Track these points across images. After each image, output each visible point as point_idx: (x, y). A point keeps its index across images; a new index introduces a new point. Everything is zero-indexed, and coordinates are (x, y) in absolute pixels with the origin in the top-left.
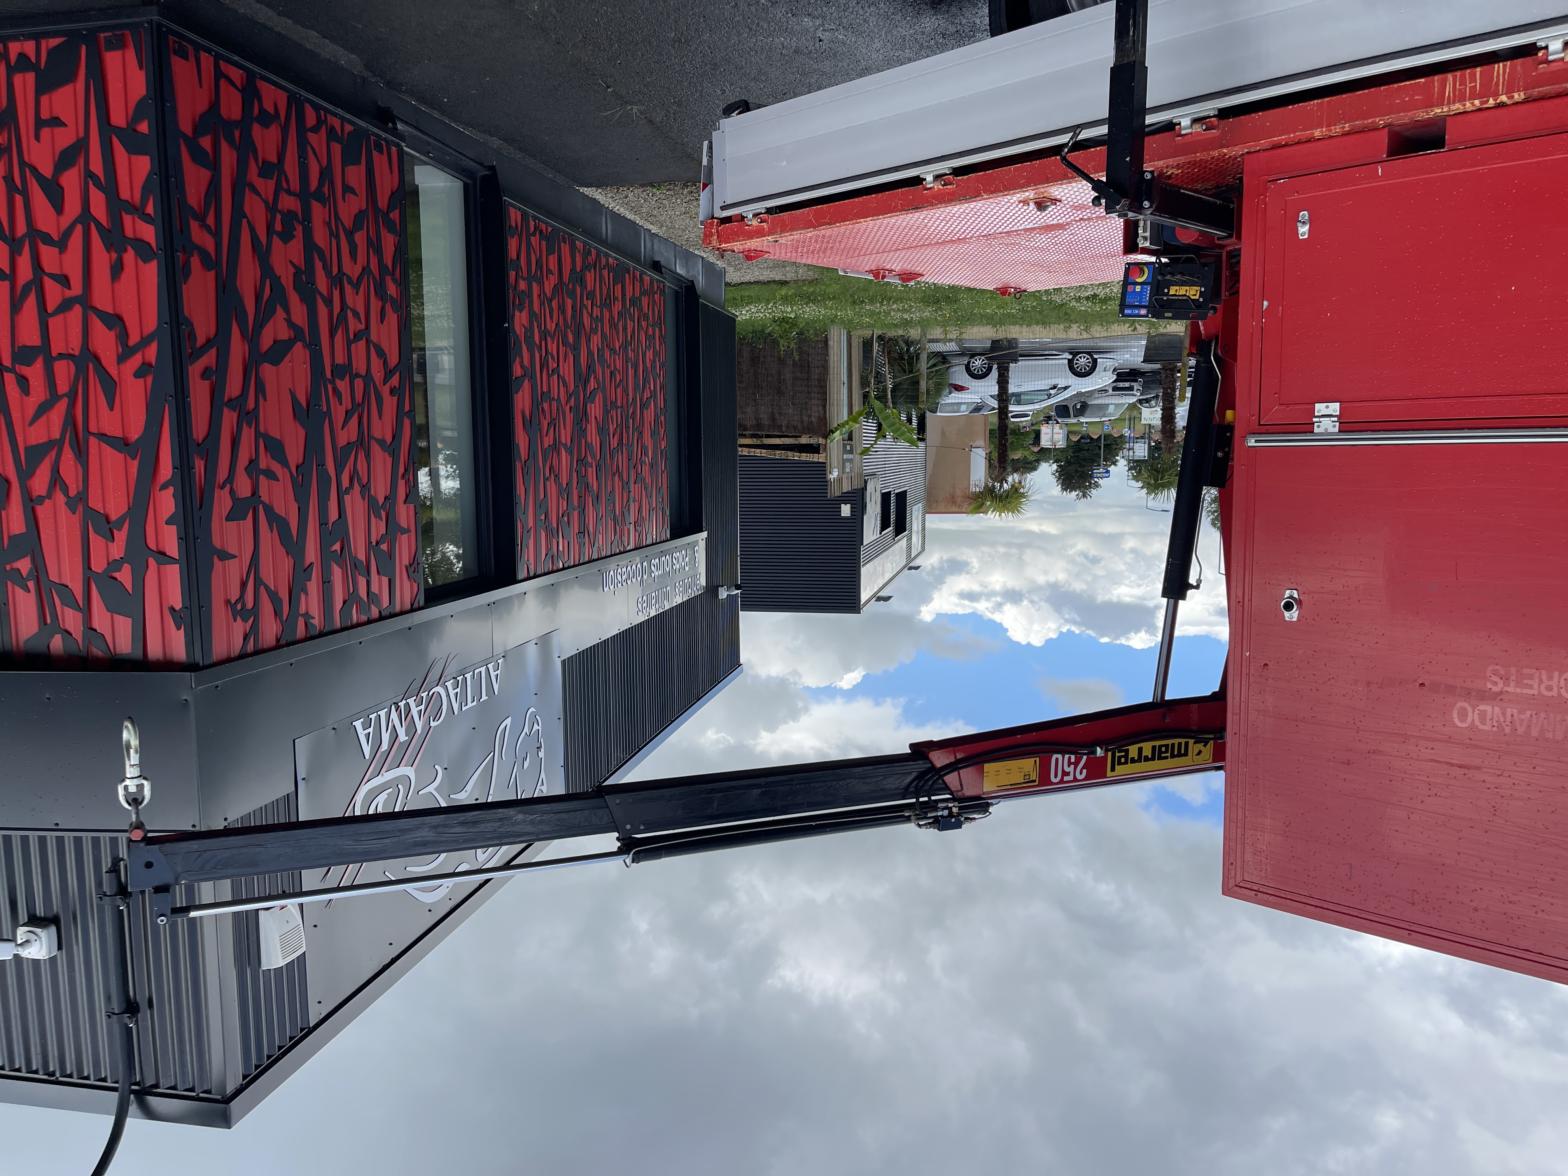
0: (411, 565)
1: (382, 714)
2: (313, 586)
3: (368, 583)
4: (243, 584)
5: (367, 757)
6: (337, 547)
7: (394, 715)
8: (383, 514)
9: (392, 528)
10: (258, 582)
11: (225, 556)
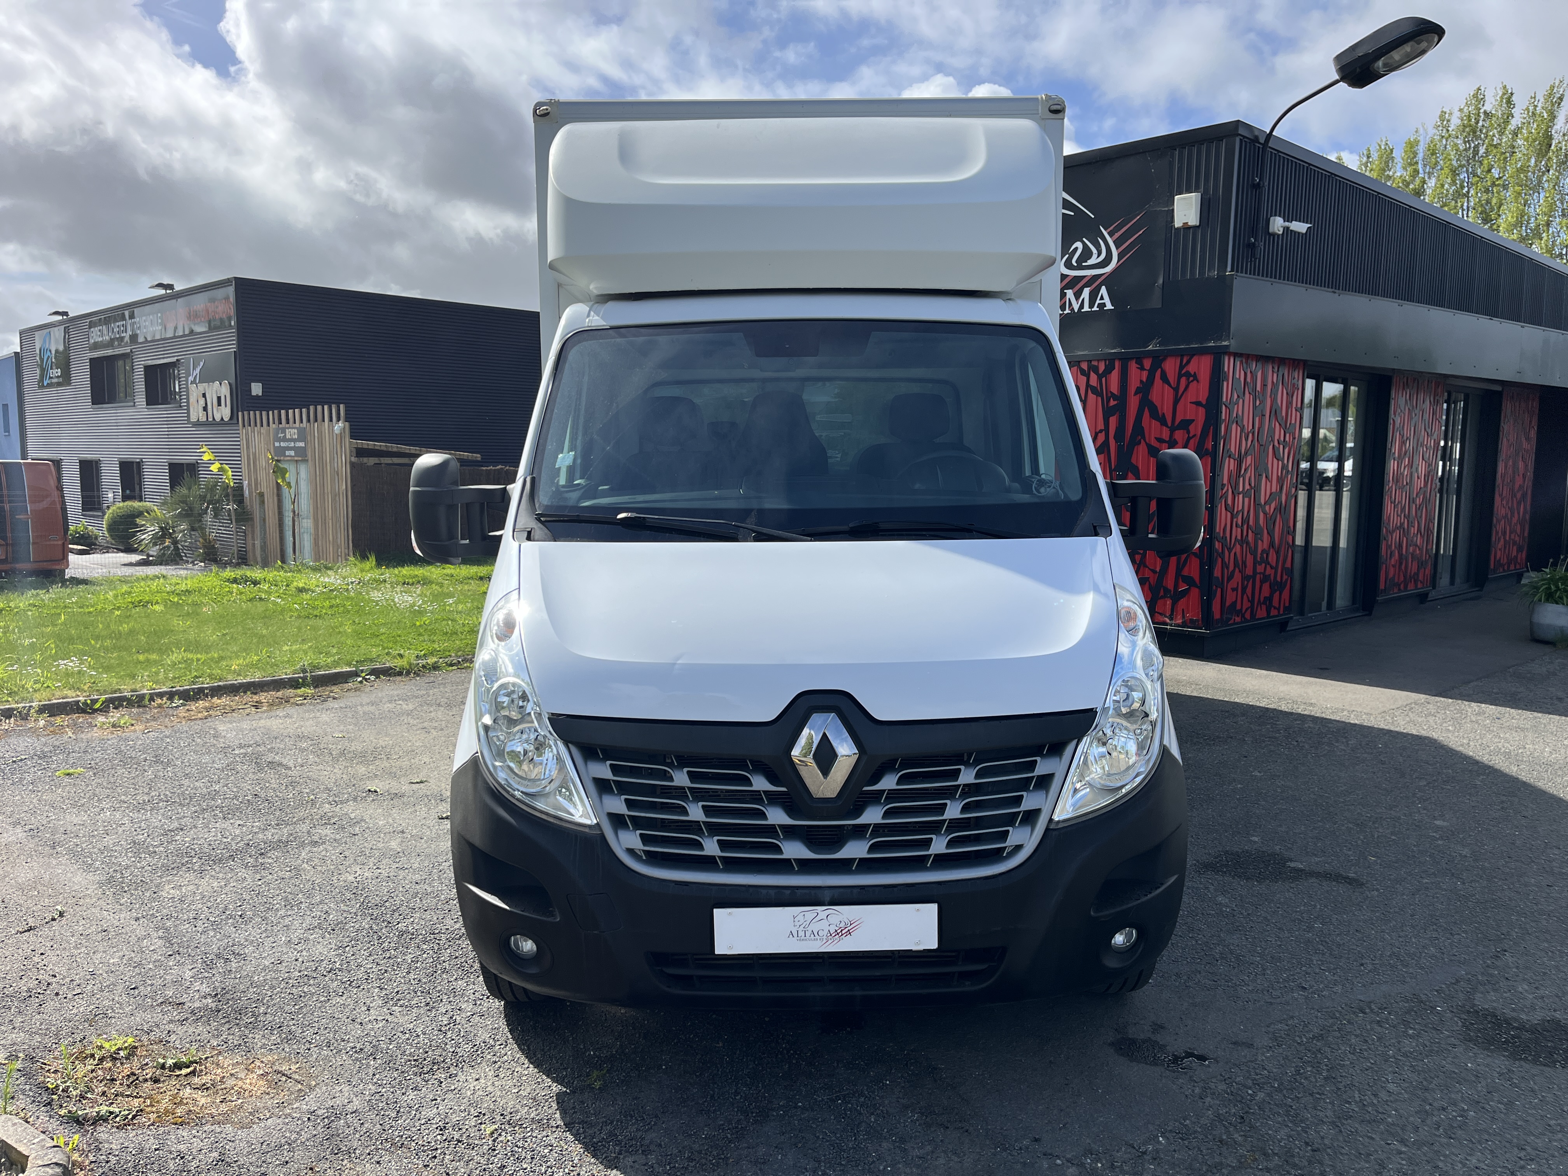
1: (1086, 308)
3: (1088, 381)
4: (1186, 389)
5: (1103, 288)
6: (1112, 403)
7: (1076, 307)
10: (1176, 390)
11: (1198, 404)
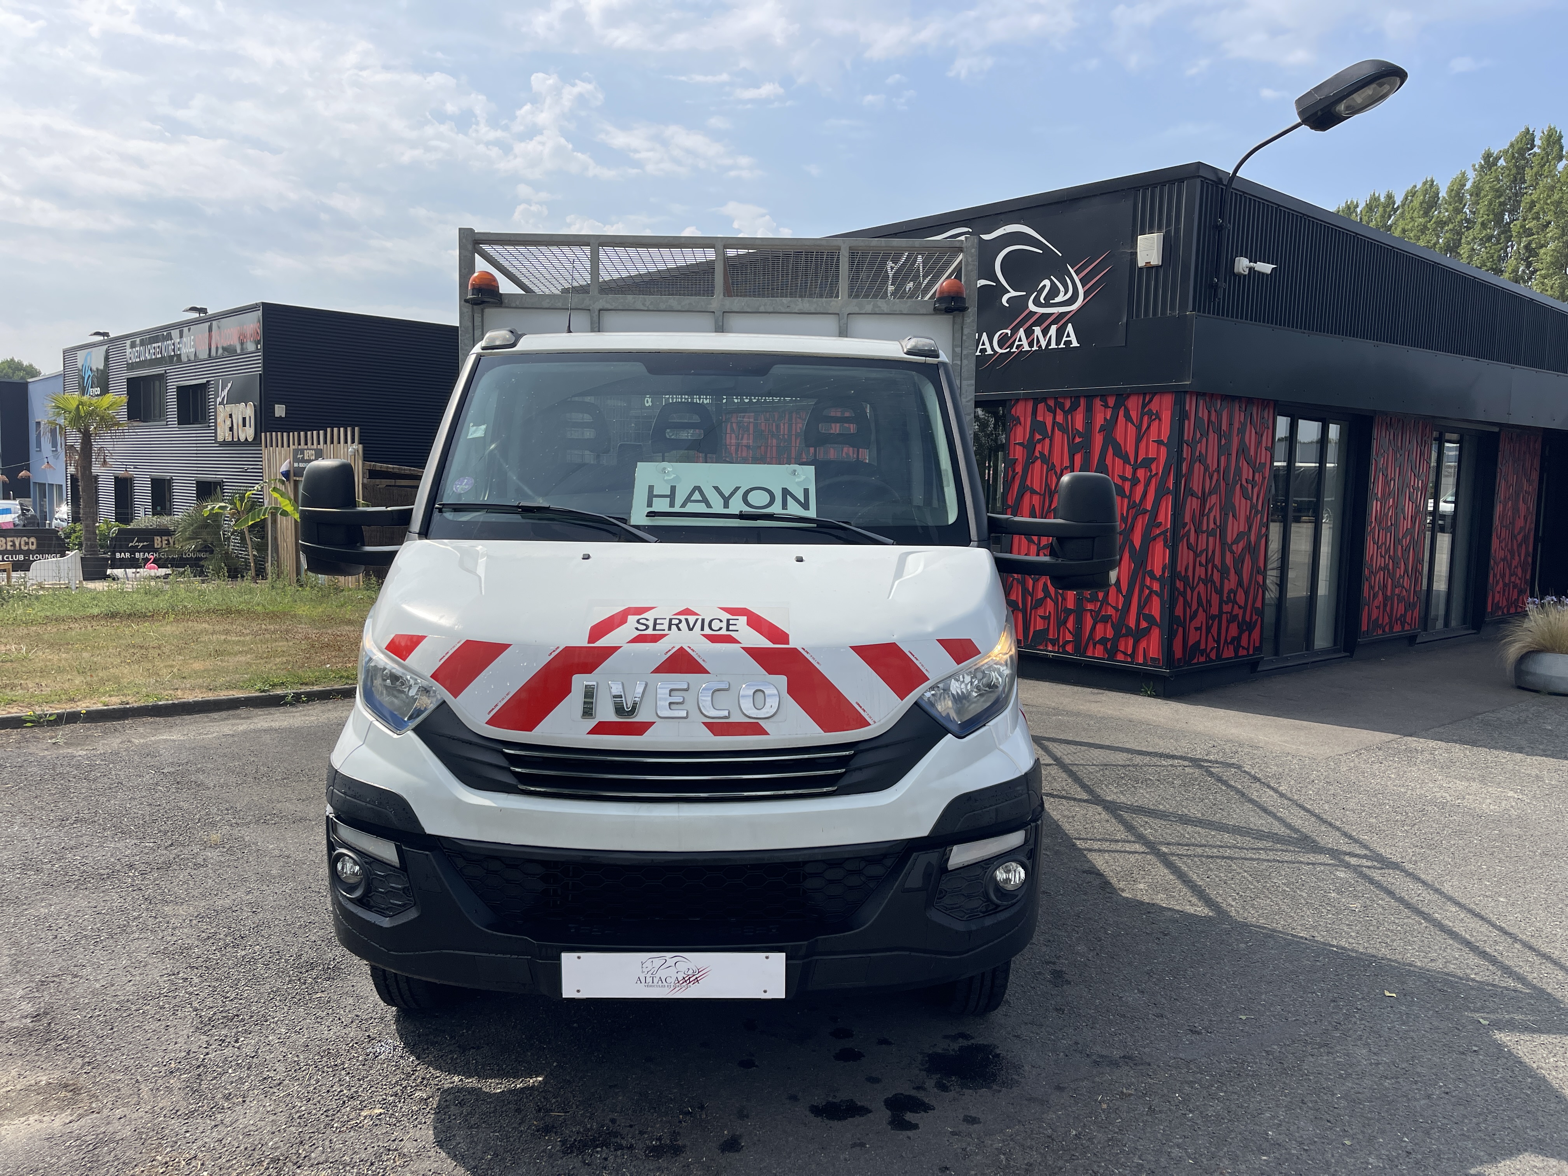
0: (1015, 425)
1: (1053, 345)
2: (1099, 420)
3: (1055, 418)
4: (1149, 427)
5: (1070, 325)
6: (1077, 440)
7: (1043, 344)
8: (1037, 454)
9: (1029, 446)
10: (1139, 428)
11: (1159, 442)
